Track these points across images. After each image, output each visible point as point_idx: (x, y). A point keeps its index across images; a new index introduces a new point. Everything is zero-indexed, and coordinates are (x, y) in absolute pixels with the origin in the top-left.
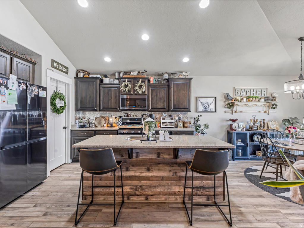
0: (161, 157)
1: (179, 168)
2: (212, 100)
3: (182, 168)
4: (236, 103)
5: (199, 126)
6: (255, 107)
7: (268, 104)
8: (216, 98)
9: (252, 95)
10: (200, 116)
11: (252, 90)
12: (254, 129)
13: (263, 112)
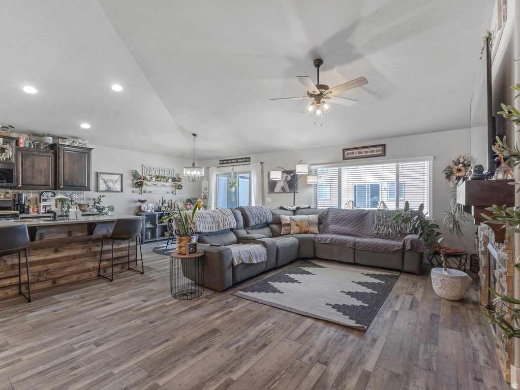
0: (73, 235)
1: (94, 244)
2: (117, 177)
3: (97, 244)
4: (145, 182)
5: (103, 208)
6: (164, 187)
7: (174, 185)
8: (122, 175)
9: (160, 175)
10: (103, 196)
11: (161, 170)
12: (162, 209)
13: (171, 192)
